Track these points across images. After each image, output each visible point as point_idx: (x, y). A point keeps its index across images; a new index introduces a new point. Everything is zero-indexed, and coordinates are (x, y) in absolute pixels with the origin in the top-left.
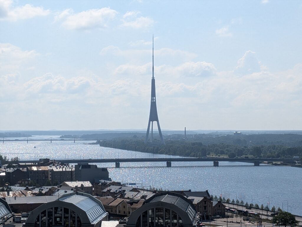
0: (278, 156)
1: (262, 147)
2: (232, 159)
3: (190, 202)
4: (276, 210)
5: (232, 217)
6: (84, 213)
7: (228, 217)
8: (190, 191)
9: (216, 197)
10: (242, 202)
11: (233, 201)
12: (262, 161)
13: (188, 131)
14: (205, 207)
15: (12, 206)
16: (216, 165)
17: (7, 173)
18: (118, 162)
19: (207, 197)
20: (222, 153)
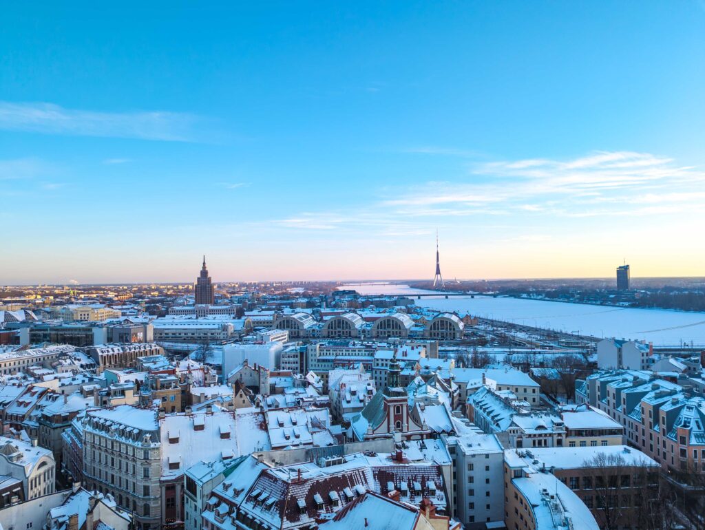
0: (507, 292)
6: (402, 323)
15: (365, 318)
17: (363, 302)
18: (419, 296)
20: (476, 291)
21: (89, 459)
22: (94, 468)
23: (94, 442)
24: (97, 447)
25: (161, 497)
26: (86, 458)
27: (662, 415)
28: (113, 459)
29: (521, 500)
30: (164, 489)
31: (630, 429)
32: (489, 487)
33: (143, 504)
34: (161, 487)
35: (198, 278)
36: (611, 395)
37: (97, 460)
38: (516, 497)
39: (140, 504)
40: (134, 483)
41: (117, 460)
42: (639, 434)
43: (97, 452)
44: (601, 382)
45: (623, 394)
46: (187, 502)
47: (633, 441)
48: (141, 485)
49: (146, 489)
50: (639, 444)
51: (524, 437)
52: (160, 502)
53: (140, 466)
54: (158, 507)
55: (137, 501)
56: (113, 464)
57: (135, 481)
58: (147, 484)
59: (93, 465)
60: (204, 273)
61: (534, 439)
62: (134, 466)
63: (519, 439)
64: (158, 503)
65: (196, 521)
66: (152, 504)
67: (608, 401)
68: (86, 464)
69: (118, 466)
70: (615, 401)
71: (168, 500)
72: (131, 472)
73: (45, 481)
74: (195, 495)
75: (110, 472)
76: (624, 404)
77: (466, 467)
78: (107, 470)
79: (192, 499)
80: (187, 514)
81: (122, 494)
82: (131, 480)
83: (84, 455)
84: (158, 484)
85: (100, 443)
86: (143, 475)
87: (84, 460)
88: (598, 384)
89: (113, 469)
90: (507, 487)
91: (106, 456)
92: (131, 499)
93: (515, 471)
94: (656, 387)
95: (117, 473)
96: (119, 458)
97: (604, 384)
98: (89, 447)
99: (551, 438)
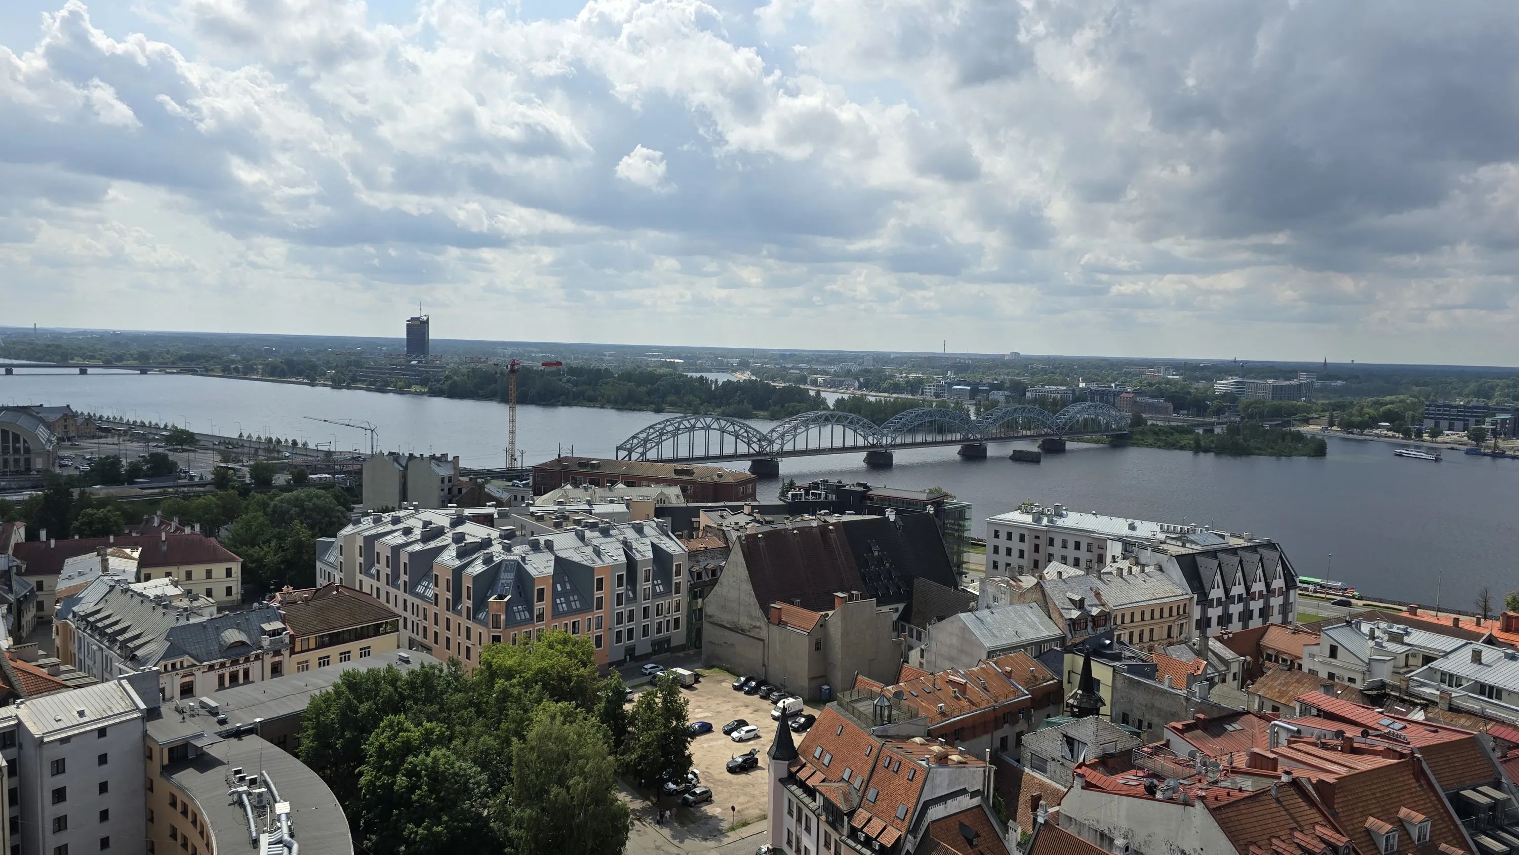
0: (173, 363)
1: (151, 351)
2: (108, 364)
3: (42, 421)
4: (169, 427)
5: (106, 437)
7: (101, 437)
8: (41, 405)
9: (82, 413)
10: (121, 419)
11: (108, 418)
12: (152, 368)
13: (41, 329)
14: (66, 427)
16: (83, 372)
19: (67, 414)
20: (92, 357)
27: (467, 583)
29: (185, 806)
31: (414, 618)
32: (108, 801)
36: (383, 560)
38: (173, 804)
42: (429, 623)
44: (366, 538)
45: (404, 558)
47: (420, 638)
50: (430, 641)
51: (198, 674)
61: (221, 672)
63: (187, 679)
67: (378, 571)
70: (389, 571)
76: (405, 573)
77: (45, 771)
88: (360, 542)
90: (151, 789)
93: (171, 750)
94: (459, 538)
97: (370, 541)
99: (258, 664)
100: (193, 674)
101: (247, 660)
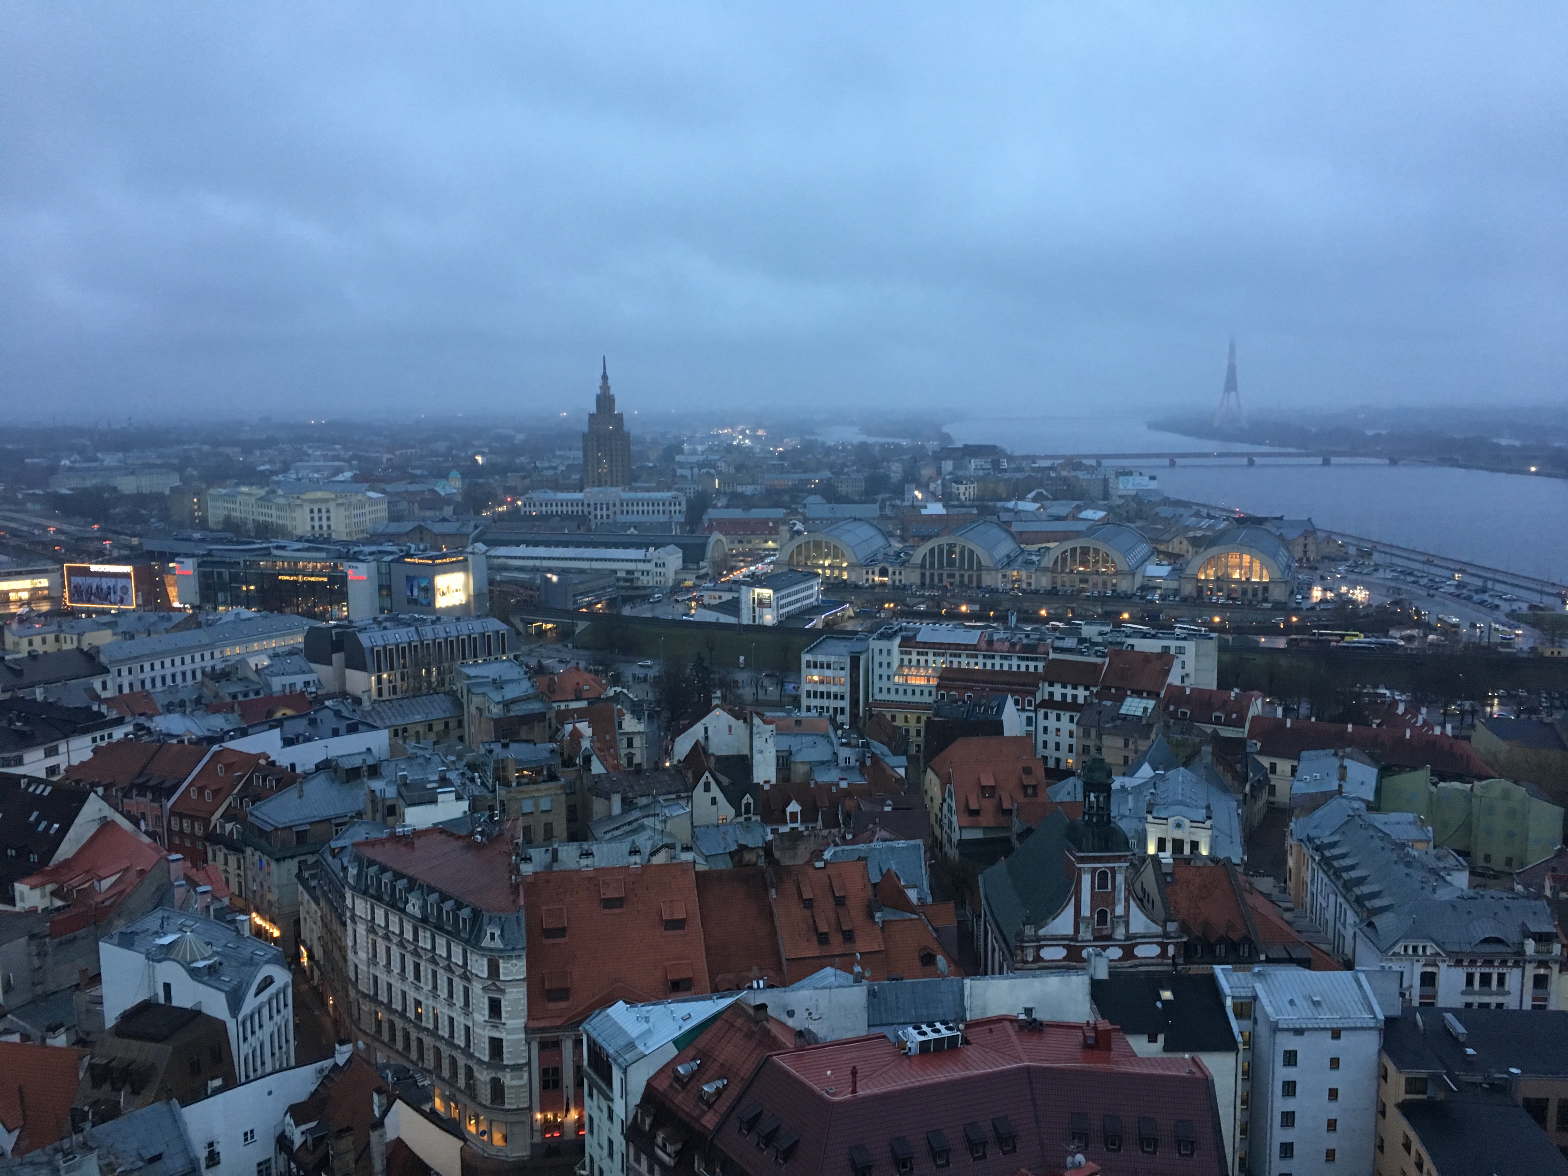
15: (1020, 533)
19: (1309, 529)
21: (362, 955)
22: (376, 978)
23: (373, 918)
24: (381, 932)
25: (529, 1064)
26: (356, 953)
28: (417, 967)
30: (535, 1046)
32: (1337, 1110)
33: (488, 1079)
34: (528, 1043)
35: (591, 416)
37: (382, 960)
38: (1407, 1148)
39: (483, 1076)
40: (467, 1029)
41: (426, 969)
43: (381, 945)
46: (591, 1095)
48: (483, 1035)
49: (496, 1045)
51: (1443, 966)
52: (526, 1076)
53: (480, 992)
54: (521, 1086)
55: (475, 1068)
56: (417, 977)
57: (470, 1024)
58: (496, 1035)
59: (372, 970)
60: (605, 400)
61: (1471, 971)
62: (466, 991)
63: (1429, 969)
64: (521, 1078)
65: (611, 1142)
66: (508, 1079)
68: (356, 967)
69: (430, 982)
71: (544, 1072)
72: (459, 1000)
73: (271, 1018)
74: (610, 1084)
75: (412, 994)
77: (1280, 1059)
78: (406, 989)
79: (601, 1092)
80: (591, 1119)
81: (442, 1046)
82: (460, 1020)
83: (350, 943)
84: (523, 1036)
85: (387, 925)
86: (486, 1012)
87: (350, 955)
89: (418, 988)
90: (1384, 1118)
91: (403, 957)
92: (461, 1061)
93: (1409, 1081)
95: (427, 999)
96: (430, 967)
98: (361, 929)
99: (1517, 972)
100: (1437, 965)
101: (1504, 963)
